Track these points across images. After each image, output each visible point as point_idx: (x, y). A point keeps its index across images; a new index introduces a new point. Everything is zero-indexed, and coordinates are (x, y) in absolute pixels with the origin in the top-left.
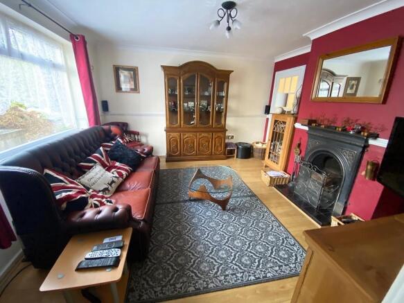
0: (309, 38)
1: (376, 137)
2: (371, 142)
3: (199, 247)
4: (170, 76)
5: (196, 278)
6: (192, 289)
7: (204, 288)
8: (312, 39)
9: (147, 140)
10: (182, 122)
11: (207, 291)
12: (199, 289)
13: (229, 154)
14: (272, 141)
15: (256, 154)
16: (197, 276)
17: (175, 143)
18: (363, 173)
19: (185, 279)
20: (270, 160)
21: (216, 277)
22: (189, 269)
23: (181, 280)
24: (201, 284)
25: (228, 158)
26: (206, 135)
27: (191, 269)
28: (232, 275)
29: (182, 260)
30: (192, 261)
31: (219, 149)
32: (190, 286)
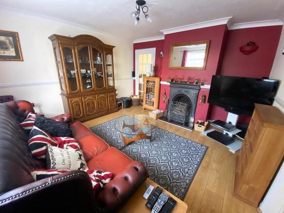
0: (163, 33)
1: (203, 84)
2: (202, 87)
3: (162, 168)
4: (65, 46)
5: (179, 184)
6: (183, 190)
7: (187, 185)
8: (165, 34)
9: (41, 110)
10: (81, 87)
11: (189, 185)
12: (185, 188)
13: (119, 107)
14: (147, 93)
15: (134, 103)
16: (178, 183)
17: (78, 107)
18: (201, 101)
19: (175, 189)
20: (147, 105)
21: (185, 176)
22: (171, 183)
23: (175, 191)
24: (184, 185)
25: (119, 109)
26: (103, 95)
27: (172, 182)
28: (189, 170)
29: (162, 181)
30: (167, 177)
31: (113, 104)
32: (181, 190)
